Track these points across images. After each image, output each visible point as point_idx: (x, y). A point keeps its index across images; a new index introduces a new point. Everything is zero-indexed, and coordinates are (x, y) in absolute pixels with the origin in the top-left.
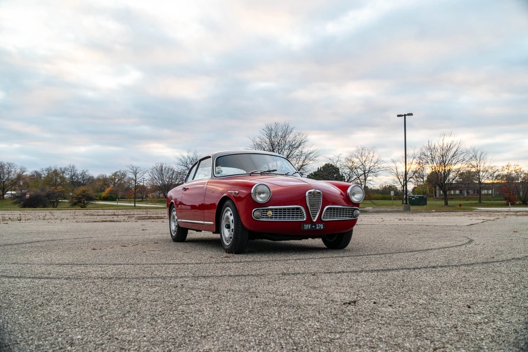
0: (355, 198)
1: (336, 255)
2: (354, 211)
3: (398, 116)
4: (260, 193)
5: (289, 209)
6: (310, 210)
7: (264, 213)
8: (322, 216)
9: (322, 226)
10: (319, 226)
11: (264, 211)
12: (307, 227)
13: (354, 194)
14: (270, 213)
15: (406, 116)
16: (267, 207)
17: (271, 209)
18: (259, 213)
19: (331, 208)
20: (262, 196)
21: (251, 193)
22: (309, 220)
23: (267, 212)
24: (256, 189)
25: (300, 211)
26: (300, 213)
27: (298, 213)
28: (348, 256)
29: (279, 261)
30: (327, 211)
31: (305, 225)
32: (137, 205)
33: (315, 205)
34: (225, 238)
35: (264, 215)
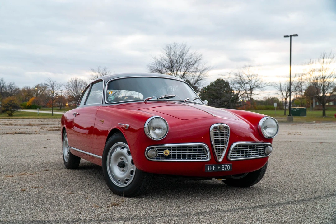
0: (268, 132)
1: (245, 204)
2: (265, 147)
3: (285, 37)
4: (155, 128)
5: (190, 147)
6: (215, 148)
7: (160, 152)
8: (230, 154)
9: (228, 167)
10: (225, 167)
11: (160, 150)
12: (211, 168)
13: (266, 128)
14: (167, 152)
15: (293, 37)
16: (164, 144)
17: (168, 148)
18: (154, 152)
19: (239, 146)
20: (157, 131)
21: (144, 127)
22: (214, 160)
23: (163, 150)
24: (150, 124)
25: (203, 150)
26: (203, 152)
27: (201, 152)
28: (262, 207)
29: (177, 216)
30: (234, 149)
31: (209, 166)
32: (54, 113)
33: (221, 142)
34: (115, 178)
35: (160, 155)
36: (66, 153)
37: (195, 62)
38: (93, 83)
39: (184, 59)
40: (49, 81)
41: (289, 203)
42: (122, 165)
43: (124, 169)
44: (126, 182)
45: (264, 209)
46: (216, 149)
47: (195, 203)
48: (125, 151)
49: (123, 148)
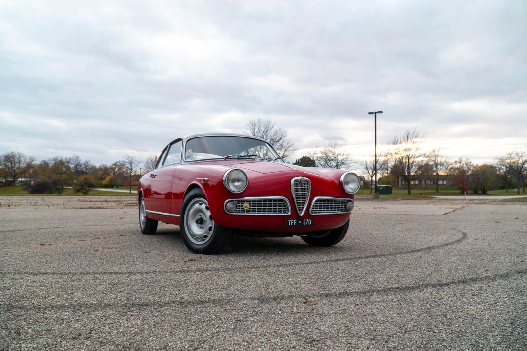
0: (350, 188)
1: (326, 258)
2: (347, 203)
3: (370, 113)
4: (234, 181)
5: (270, 201)
7: (239, 206)
8: (311, 209)
9: (309, 222)
10: (306, 221)
11: (239, 203)
12: (292, 222)
13: (347, 183)
14: (246, 205)
15: (377, 114)
16: (243, 197)
17: (248, 201)
18: (233, 206)
19: (320, 200)
20: (237, 184)
21: (223, 181)
22: (295, 215)
23: (243, 204)
24: (229, 176)
25: (284, 204)
26: (284, 206)
27: (281, 206)
28: (343, 260)
29: (256, 268)
30: (316, 204)
31: (289, 221)
32: (132, 192)
33: (302, 196)
34: (193, 235)
35: (239, 208)
36: (142, 218)
37: (280, 139)
38: (172, 144)
39: (269, 136)
40: (127, 158)
41: (370, 257)
42: (200, 222)
43: (203, 226)
44: (205, 239)
45: (345, 261)
46: (297, 203)
47: (275, 258)
48: (203, 206)
49: (201, 204)
